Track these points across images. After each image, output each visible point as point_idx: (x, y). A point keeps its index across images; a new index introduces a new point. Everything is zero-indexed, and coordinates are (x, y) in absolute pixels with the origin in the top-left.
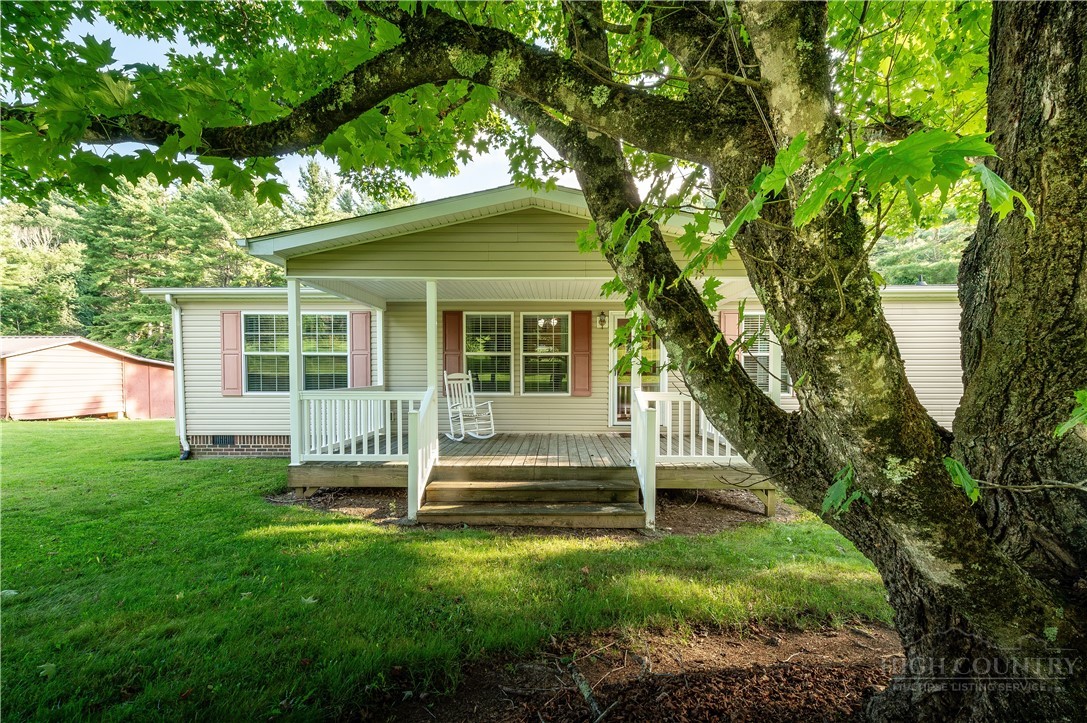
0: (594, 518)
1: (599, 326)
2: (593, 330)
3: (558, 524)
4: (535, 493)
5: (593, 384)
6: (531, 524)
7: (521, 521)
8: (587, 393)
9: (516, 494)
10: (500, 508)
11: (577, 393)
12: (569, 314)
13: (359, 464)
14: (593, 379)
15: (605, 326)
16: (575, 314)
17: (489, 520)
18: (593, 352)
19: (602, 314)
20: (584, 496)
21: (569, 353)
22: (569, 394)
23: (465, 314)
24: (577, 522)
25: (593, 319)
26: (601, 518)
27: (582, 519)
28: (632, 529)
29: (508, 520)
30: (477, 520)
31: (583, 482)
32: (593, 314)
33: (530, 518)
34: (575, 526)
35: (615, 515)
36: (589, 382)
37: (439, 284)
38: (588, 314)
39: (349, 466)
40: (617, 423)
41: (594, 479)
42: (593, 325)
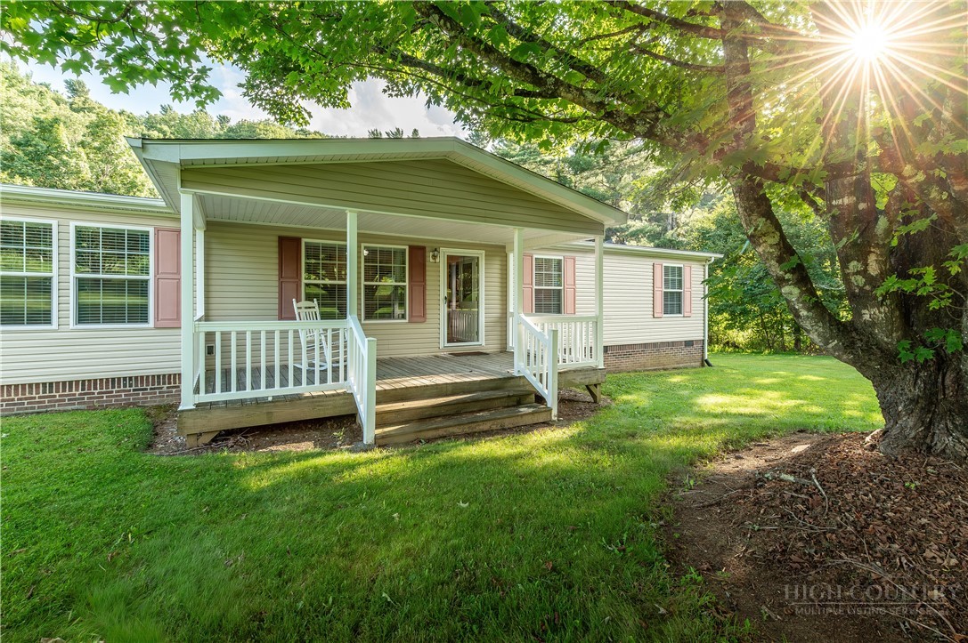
0: (519, 418)
1: (431, 260)
2: (427, 263)
3: (494, 427)
4: (462, 405)
5: (428, 311)
6: (475, 430)
7: (467, 430)
8: (422, 319)
9: (447, 408)
10: (439, 422)
11: (415, 319)
12: (407, 248)
13: (270, 399)
14: (427, 307)
15: (437, 261)
16: (411, 248)
17: (441, 432)
18: (427, 283)
19: (436, 250)
20: (497, 403)
21: (407, 284)
22: (407, 321)
23: (304, 241)
24: (508, 423)
25: (427, 254)
26: (524, 417)
27: (511, 420)
28: (543, 423)
29: (456, 430)
30: (430, 434)
31: (486, 393)
32: (427, 249)
33: (473, 425)
34: (506, 427)
35: (533, 413)
36: (424, 309)
37: (360, 216)
38: (423, 249)
39: (258, 402)
40: (447, 345)
41: (492, 389)
42: (427, 259)
